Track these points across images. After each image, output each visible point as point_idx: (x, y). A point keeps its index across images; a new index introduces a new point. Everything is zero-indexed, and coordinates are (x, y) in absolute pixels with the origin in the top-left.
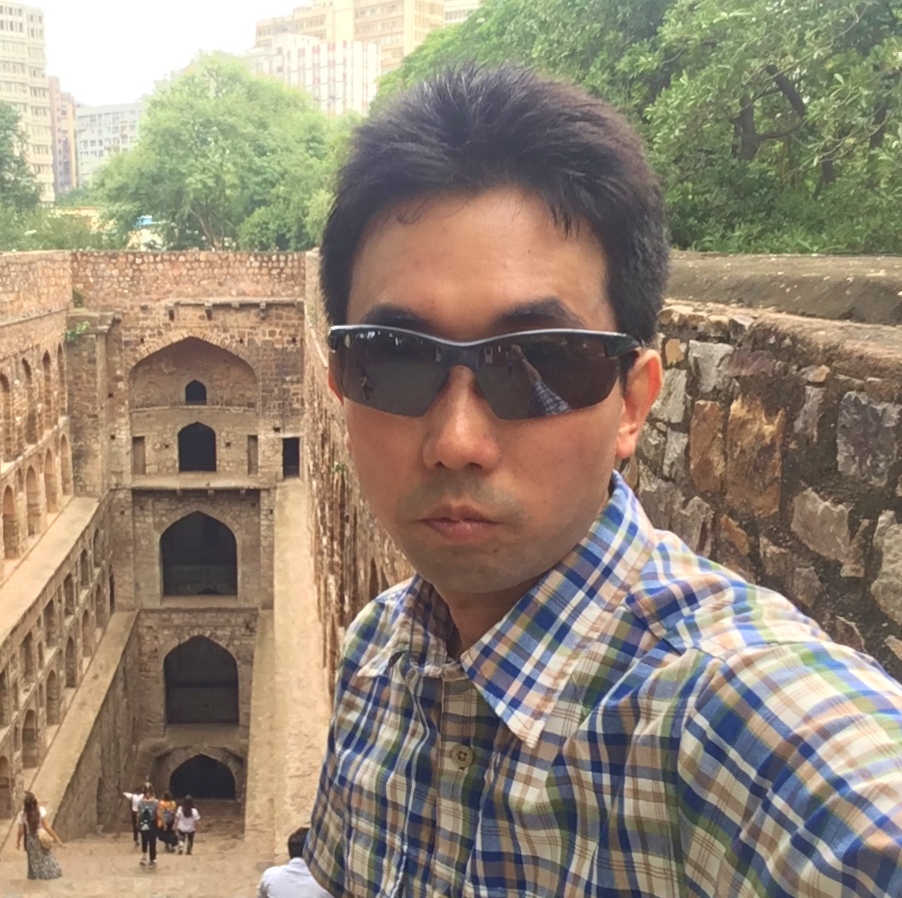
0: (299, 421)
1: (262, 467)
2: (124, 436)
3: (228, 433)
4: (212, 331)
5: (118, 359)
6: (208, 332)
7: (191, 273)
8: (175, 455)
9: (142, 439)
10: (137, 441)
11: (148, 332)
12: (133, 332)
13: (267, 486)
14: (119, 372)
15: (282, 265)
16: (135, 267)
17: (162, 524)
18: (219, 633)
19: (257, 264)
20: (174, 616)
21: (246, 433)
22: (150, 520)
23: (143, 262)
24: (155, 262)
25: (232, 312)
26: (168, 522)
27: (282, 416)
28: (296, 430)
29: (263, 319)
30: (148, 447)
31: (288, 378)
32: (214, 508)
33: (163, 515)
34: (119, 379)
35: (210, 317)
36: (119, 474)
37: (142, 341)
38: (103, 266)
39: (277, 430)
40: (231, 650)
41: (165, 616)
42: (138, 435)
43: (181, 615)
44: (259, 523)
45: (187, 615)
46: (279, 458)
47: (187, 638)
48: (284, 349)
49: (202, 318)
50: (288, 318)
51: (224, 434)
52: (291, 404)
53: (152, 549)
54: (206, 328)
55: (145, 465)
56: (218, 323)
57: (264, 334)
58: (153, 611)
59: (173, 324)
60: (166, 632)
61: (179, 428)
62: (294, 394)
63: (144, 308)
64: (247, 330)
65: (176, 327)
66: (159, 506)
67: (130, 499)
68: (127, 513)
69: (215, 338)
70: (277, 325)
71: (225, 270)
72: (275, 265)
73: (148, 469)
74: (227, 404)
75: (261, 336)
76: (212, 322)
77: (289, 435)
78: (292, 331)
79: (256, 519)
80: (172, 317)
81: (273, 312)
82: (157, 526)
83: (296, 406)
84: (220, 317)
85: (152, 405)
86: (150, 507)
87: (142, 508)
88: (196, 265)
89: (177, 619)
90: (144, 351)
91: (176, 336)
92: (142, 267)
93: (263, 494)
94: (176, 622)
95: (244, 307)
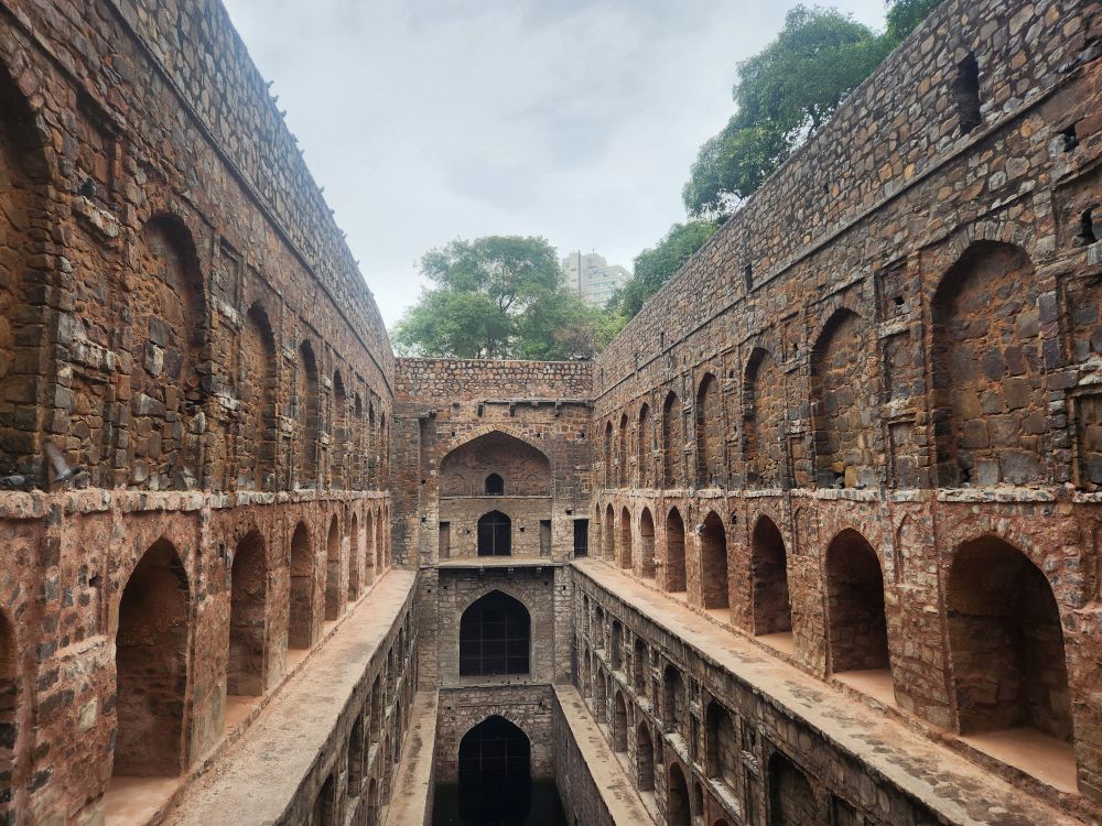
0: (588, 504)
1: (556, 546)
2: (434, 519)
3: (522, 519)
4: (514, 426)
5: (432, 449)
6: (511, 428)
7: (497, 377)
8: (475, 540)
9: (448, 523)
10: (444, 526)
11: (459, 426)
12: (445, 426)
13: (560, 564)
14: (432, 461)
15: (573, 372)
16: (449, 372)
17: (464, 602)
18: (514, 711)
19: (552, 371)
20: (472, 695)
21: (538, 519)
22: (453, 599)
23: (456, 368)
24: (467, 368)
25: (532, 410)
26: (469, 601)
27: (573, 501)
28: (585, 512)
29: (557, 416)
30: (453, 532)
31: (578, 468)
32: (511, 587)
33: (465, 594)
34: (431, 467)
35: (512, 415)
36: (428, 554)
37: (453, 434)
38: (422, 370)
39: (569, 513)
40: (525, 728)
41: (464, 695)
42: (444, 520)
43: (478, 695)
44: (553, 600)
45: (484, 694)
46: (571, 538)
47: (483, 717)
48: (574, 442)
49: (505, 415)
50: (577, 416)
51: (518, 520)
52: (580, 490)
53: (453, 628)
54: (509, 424)
55: (449, 548)
56: (520, 419)
57: (558, 430)
58: (452, 691)
59: (481, 420)
60: (464, 713)
61: (480, 515)
62: (583, 481)
63: (456, 406)
64: (544, 426)
65: (483, 422)
66: (462, 585)
67: (437, 578)
68: (433, 591)
69: (516, 432)
70: (568, 422)
71: (525, 376)
72: (567, 372)
73: (451, 551)
74: (521, 494)
75: (555, 432)
76: (515, 419)
77: (579, 517)
78: (581, 427)
79: (549, 597)
80: (480, 413)
81: (565, 411)
82: (459, 606)
83: (585, 491)
84: (521, 414)
85: (456, 495)
86: (454, 587)
87: (445, 588)
88: (501, 371)
89: (475, 698)
90: (454, 444)
91: (483, 430)
92: (455, 372)
93: (557, 572)
94: (474, 701)
95: (542, 405)
